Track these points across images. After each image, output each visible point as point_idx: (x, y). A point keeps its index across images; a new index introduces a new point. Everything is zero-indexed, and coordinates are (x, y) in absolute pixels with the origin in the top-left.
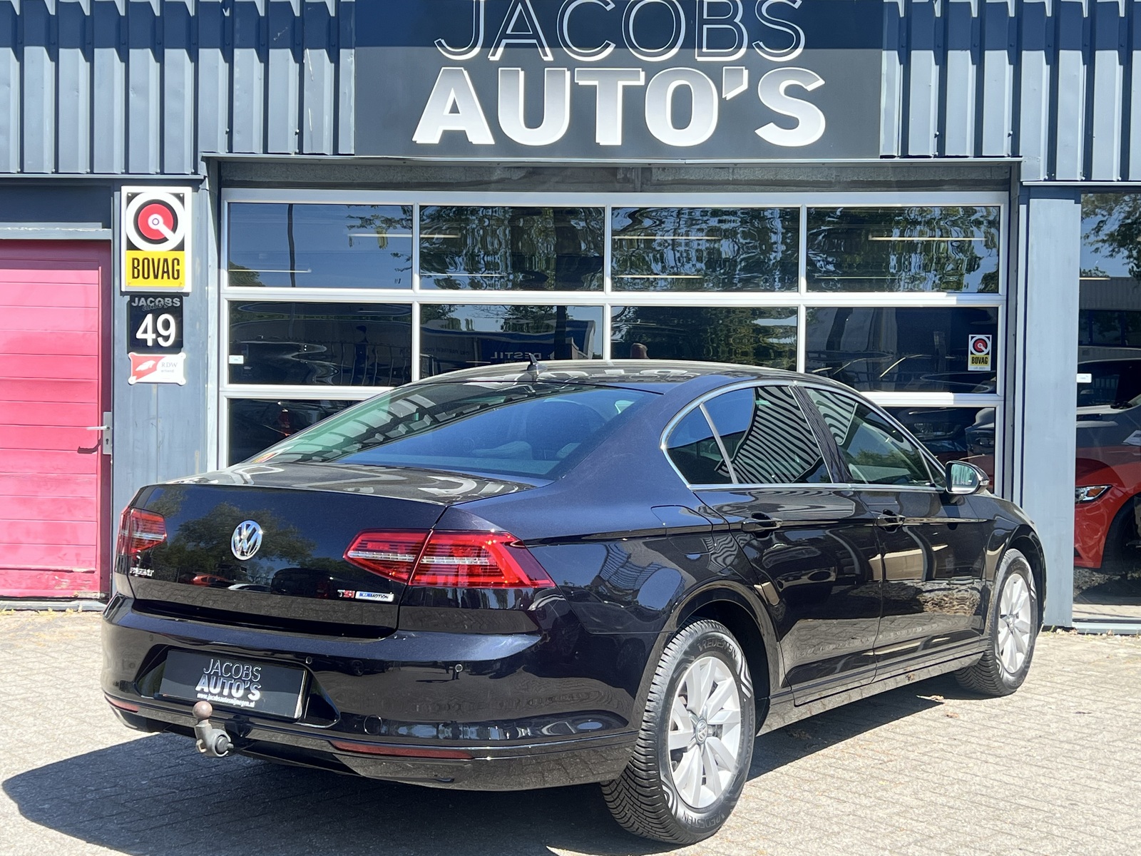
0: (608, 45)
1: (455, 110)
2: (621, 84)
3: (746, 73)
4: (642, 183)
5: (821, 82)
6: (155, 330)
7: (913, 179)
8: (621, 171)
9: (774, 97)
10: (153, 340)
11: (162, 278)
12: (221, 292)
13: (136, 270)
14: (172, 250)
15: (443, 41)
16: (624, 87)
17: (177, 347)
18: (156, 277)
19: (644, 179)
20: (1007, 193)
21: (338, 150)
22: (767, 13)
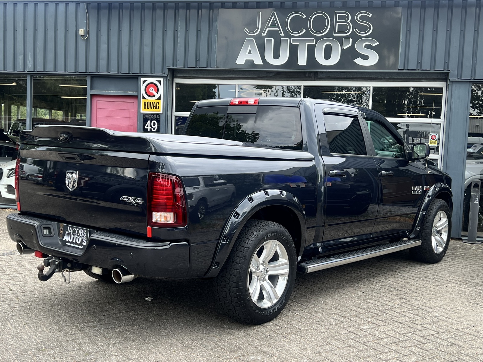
0: (303, 30)
1: (250, 53)
2: (307, 44)
3: (351, 40)
4: (315, 78)
5: (378, 43)
6: (151, 126)
8: (307, 74)
9: (361, 48)
10: (150, 129)
11: (153, 109)
12: (173, 113)
13: (145, 106)
14: (157, 99)
15: (247, 29)
16: (308, 45)
17: (158, 131)
18: (151, 108)
19: (315, 76)
20: (446, 83)
21: (211, 66)
22: (360, 18)
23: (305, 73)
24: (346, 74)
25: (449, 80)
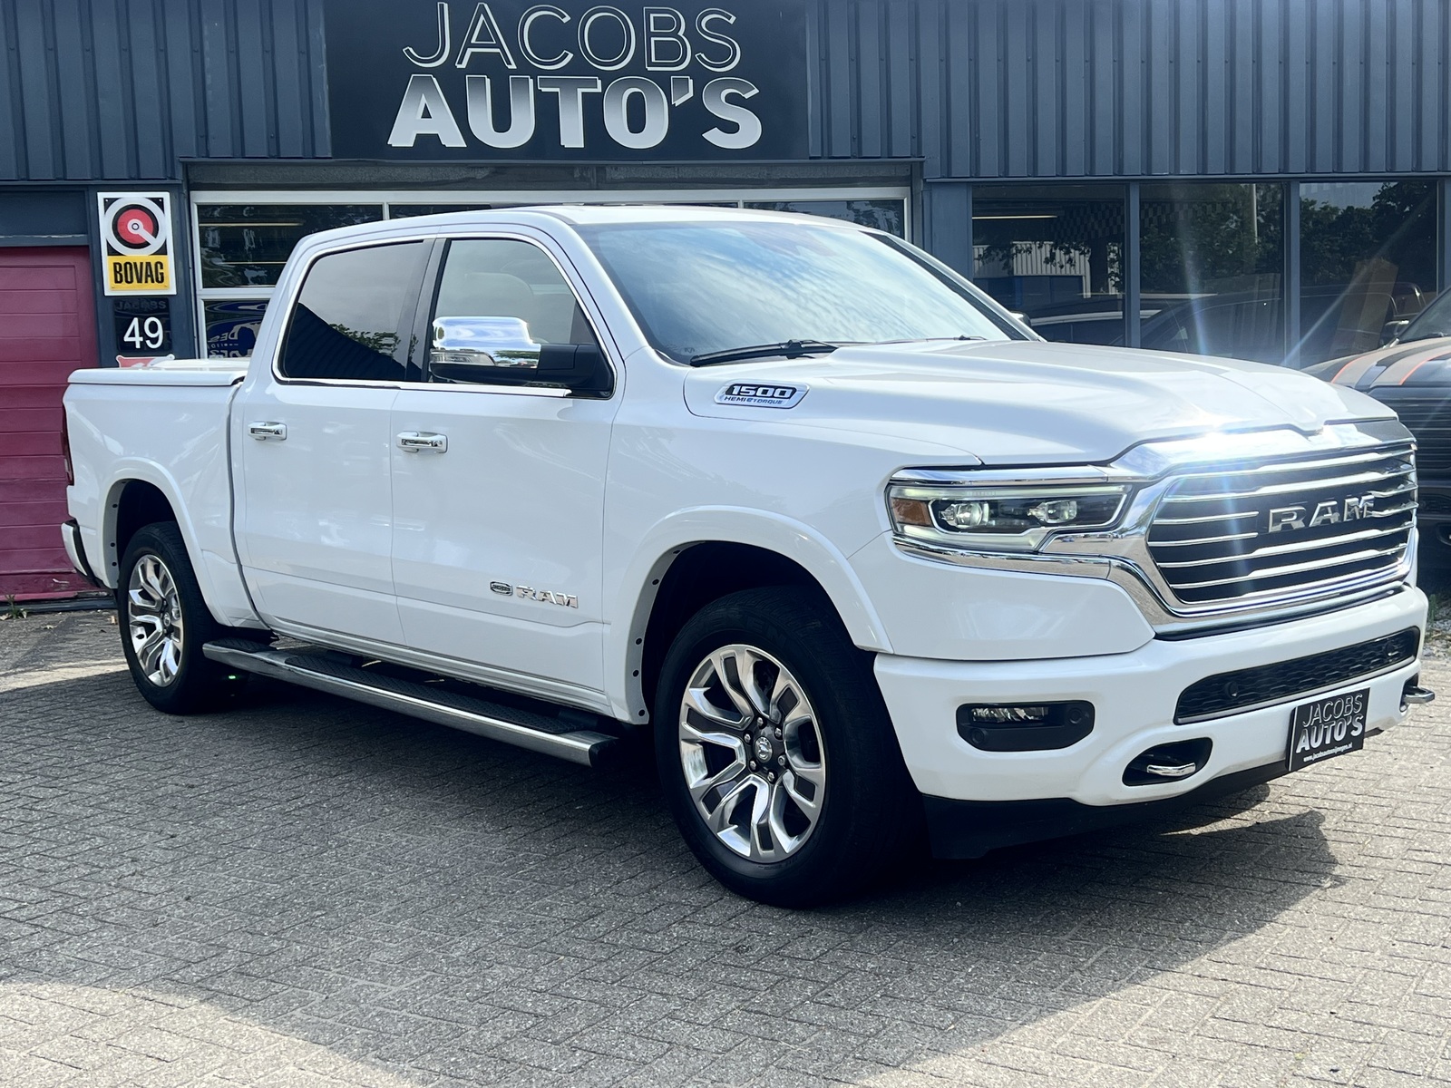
0: (566, 55)
1: (426, 114)
2: (580, 91)
3: (691, 81)
4: (597, 182)
5: (756, 91)
6: (142, 333)
7: (832, 176)
8: (578, 171)
9: (718, 106)
10: (141, 342)
11: (146, 282)
12: (197, 293)
13: (118, 275)
14: (156, 253)
15: (411, 50)
16: (584, 94)
17: (166, 348)
18: (140, 281)
19: (597, 178)
20: (909, 188)
21: (315, 154)
22: (707, 27)
23: (572, 167)
25: (925, 180)
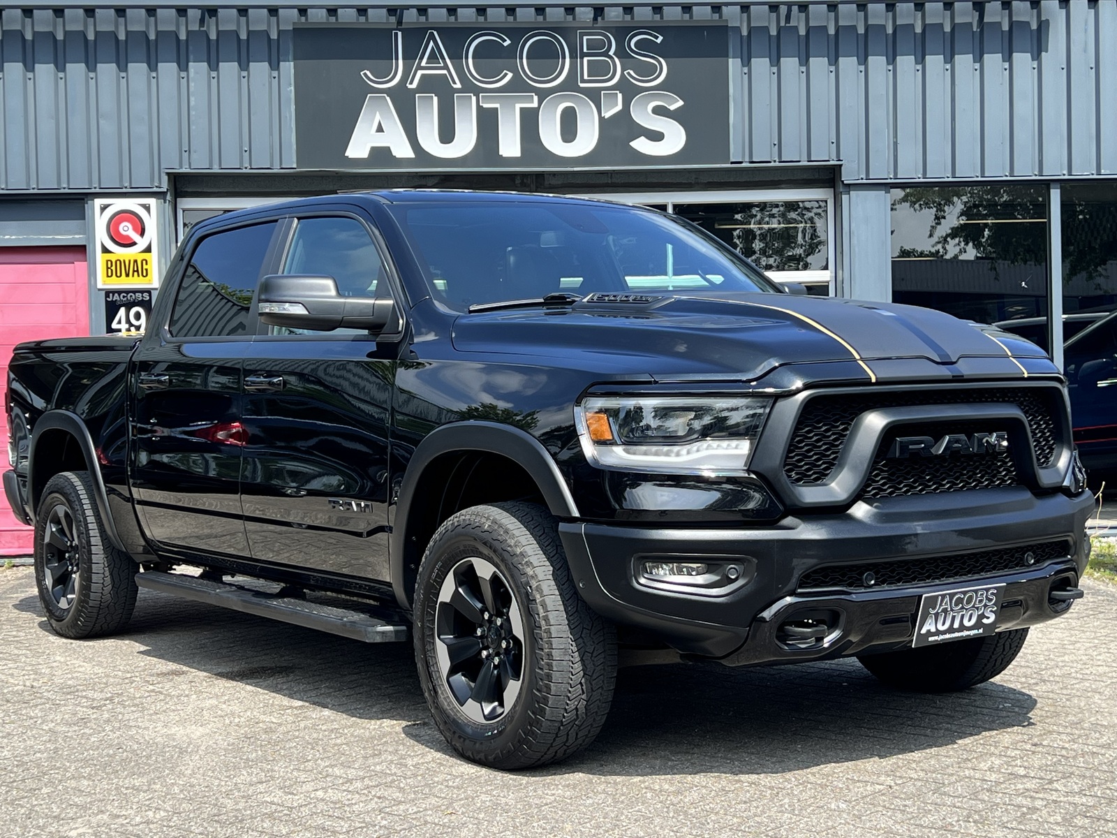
7: (756, 180)
8: (519, 178)
11: (133, 276)
13: (110, 270)
14: (143, 252)
18: (127, 275)
20: (832, 189)
21: (281, 164)
22: (635, 47)
23: (513, 174)
24: (610, 175)
25: (843, 182)
